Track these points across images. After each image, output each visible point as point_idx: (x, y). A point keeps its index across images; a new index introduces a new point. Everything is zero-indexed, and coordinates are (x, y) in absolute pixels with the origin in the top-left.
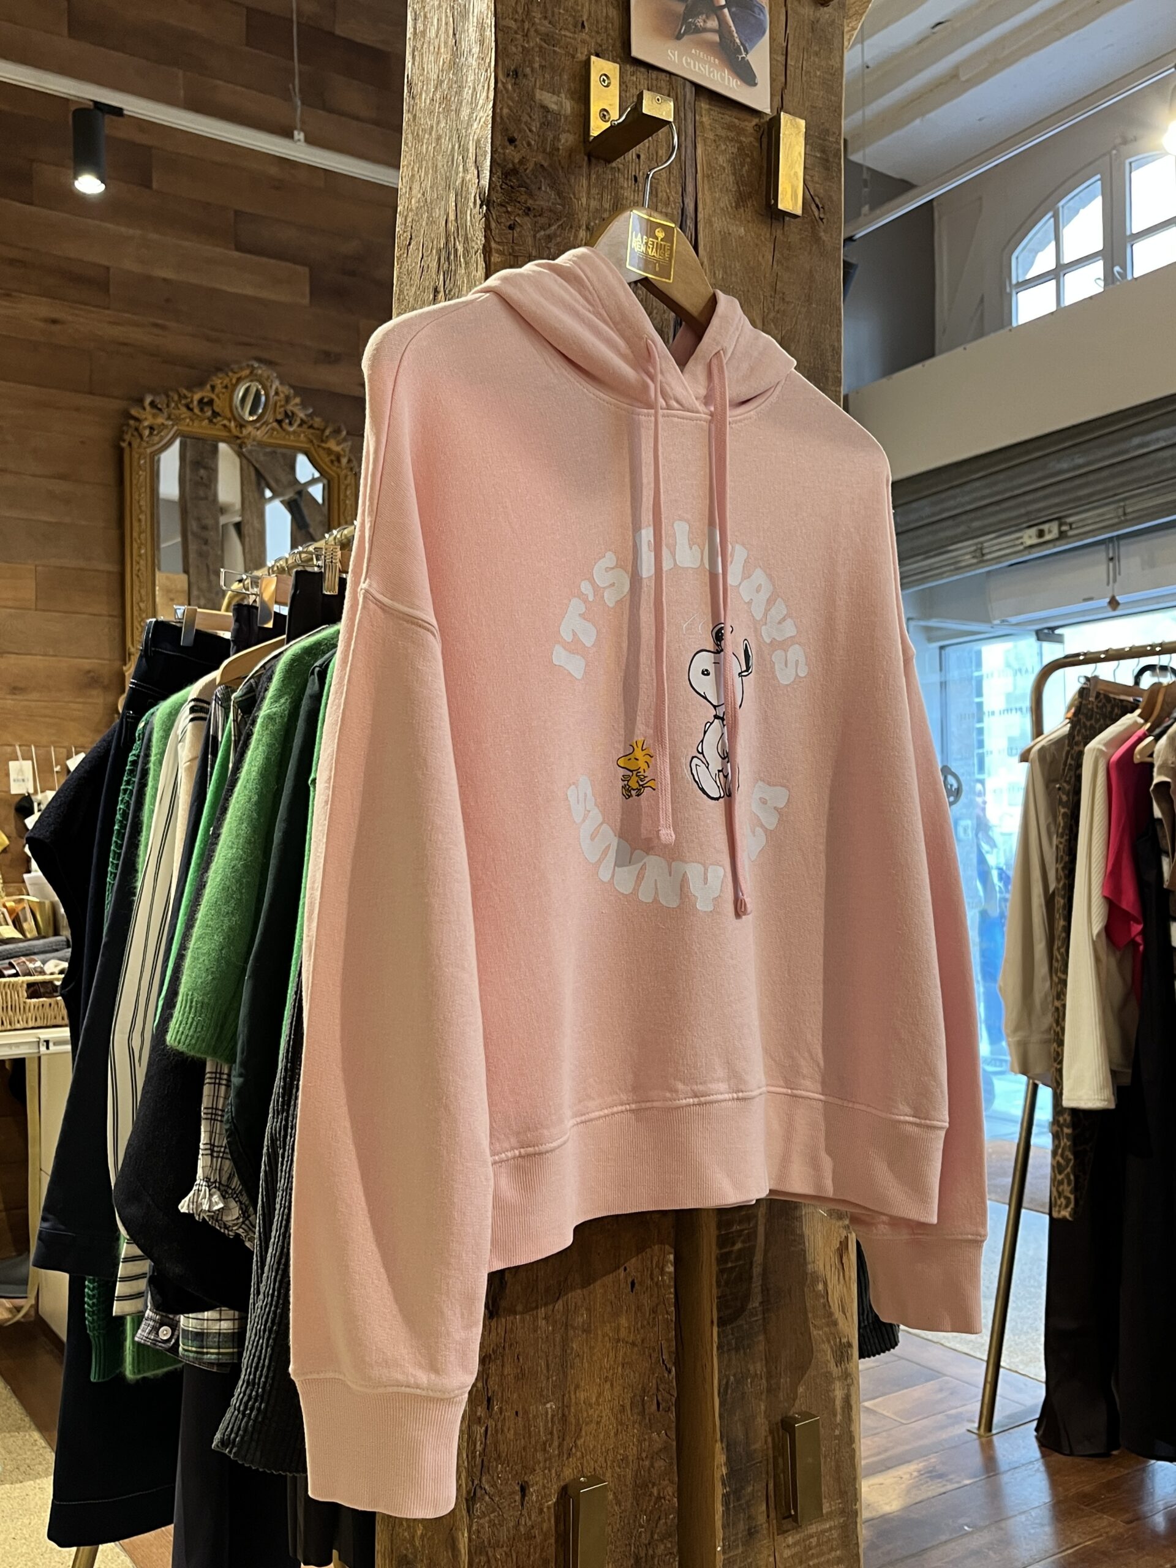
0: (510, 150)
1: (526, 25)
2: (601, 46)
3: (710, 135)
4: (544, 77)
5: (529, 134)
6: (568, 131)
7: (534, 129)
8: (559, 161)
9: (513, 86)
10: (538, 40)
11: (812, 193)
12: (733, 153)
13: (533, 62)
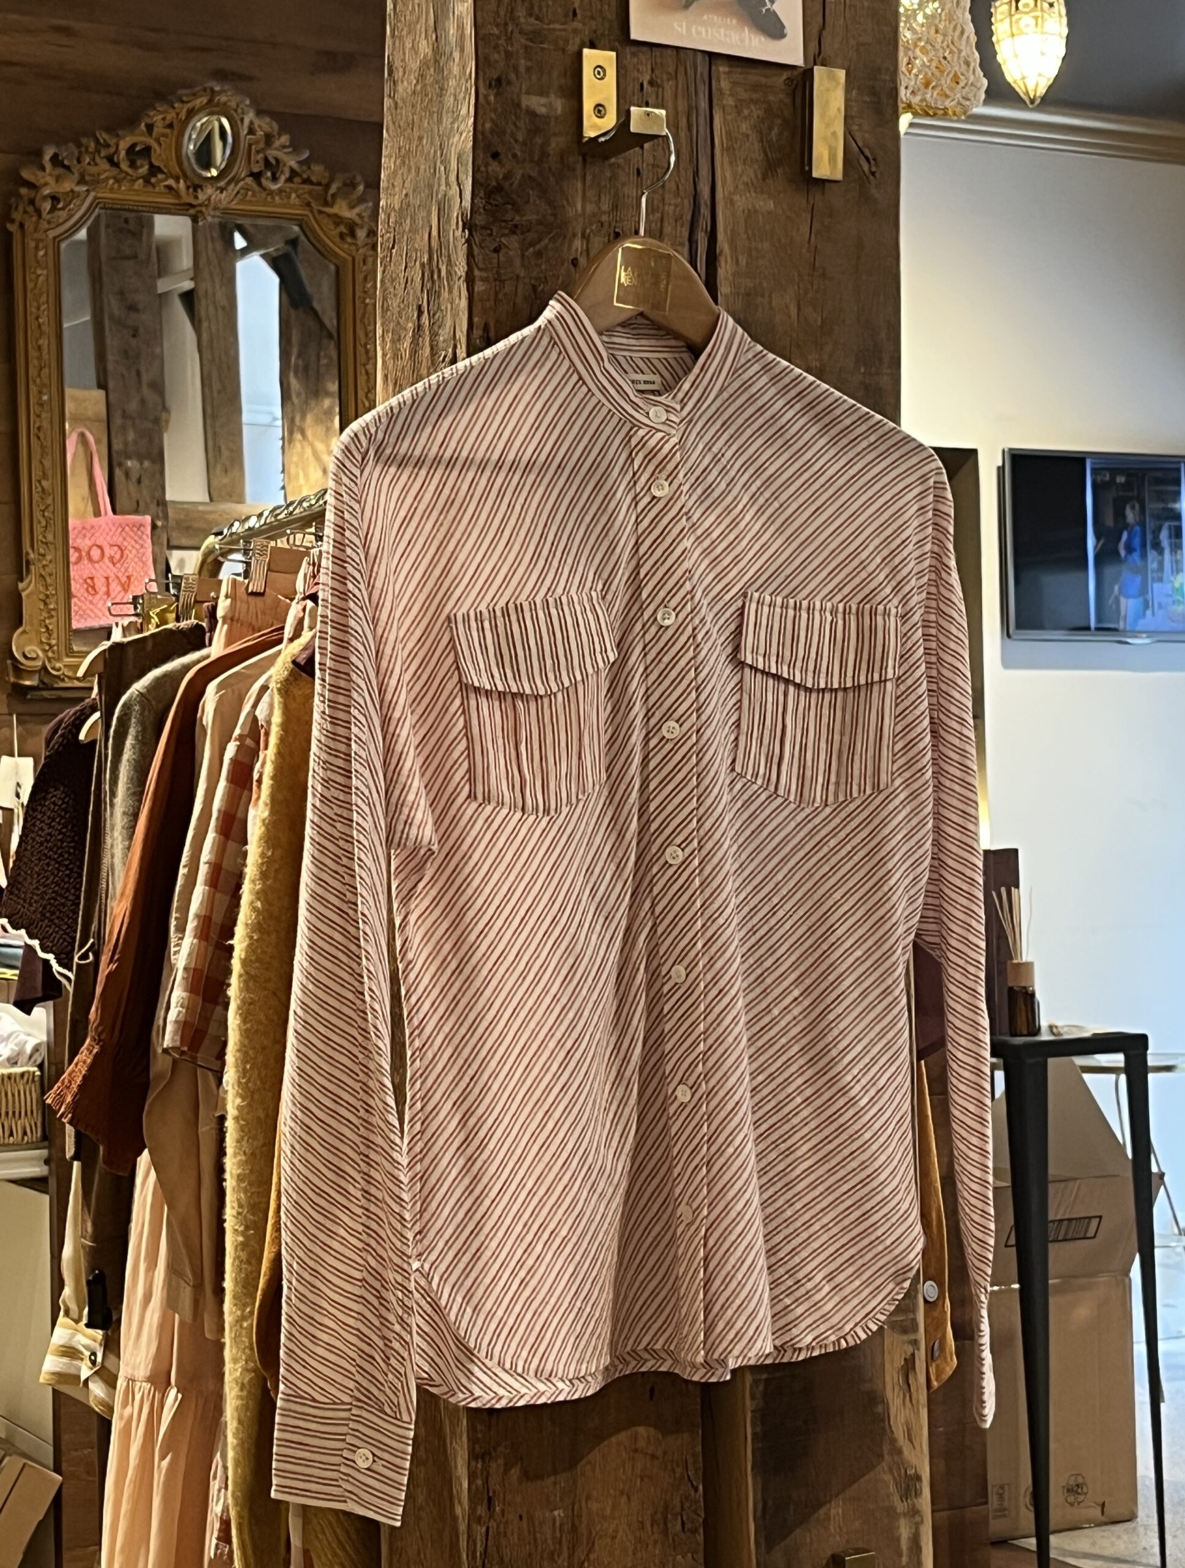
1: (510, 25)
2: (595, 34)
3: (730, 101)
4: (531, 80)
5: (515, 144)
6: (560, 134)
7: (520, 139)
8: (550, 168)
9: (495, 97)
10: (523, 41)
11: (860, 144)
12: (758, 117)
13: (518, 66)
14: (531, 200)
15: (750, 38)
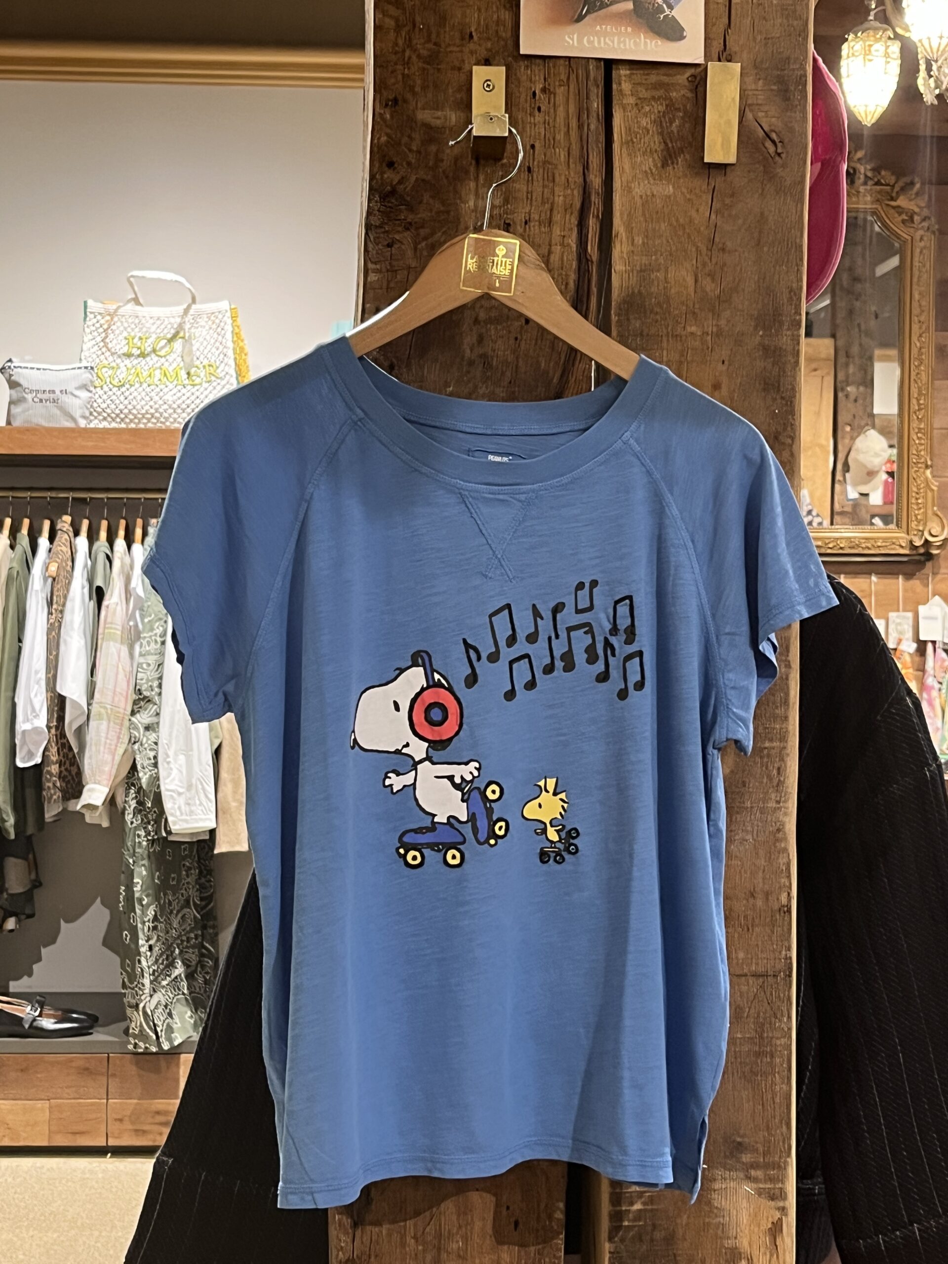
0: (389, 175)
1: (407, 54)
2: (488, 52)
3: (632, 100)
4: (426, 97)
5: (410, 155)
7: (415, 148)
8: (444, 172)
9: (392, 117)
10: (420, 64)
11: (766, 129)
12: (659, 112)
13: (414, 87)
14: (425, 201)
15: (645, 43)
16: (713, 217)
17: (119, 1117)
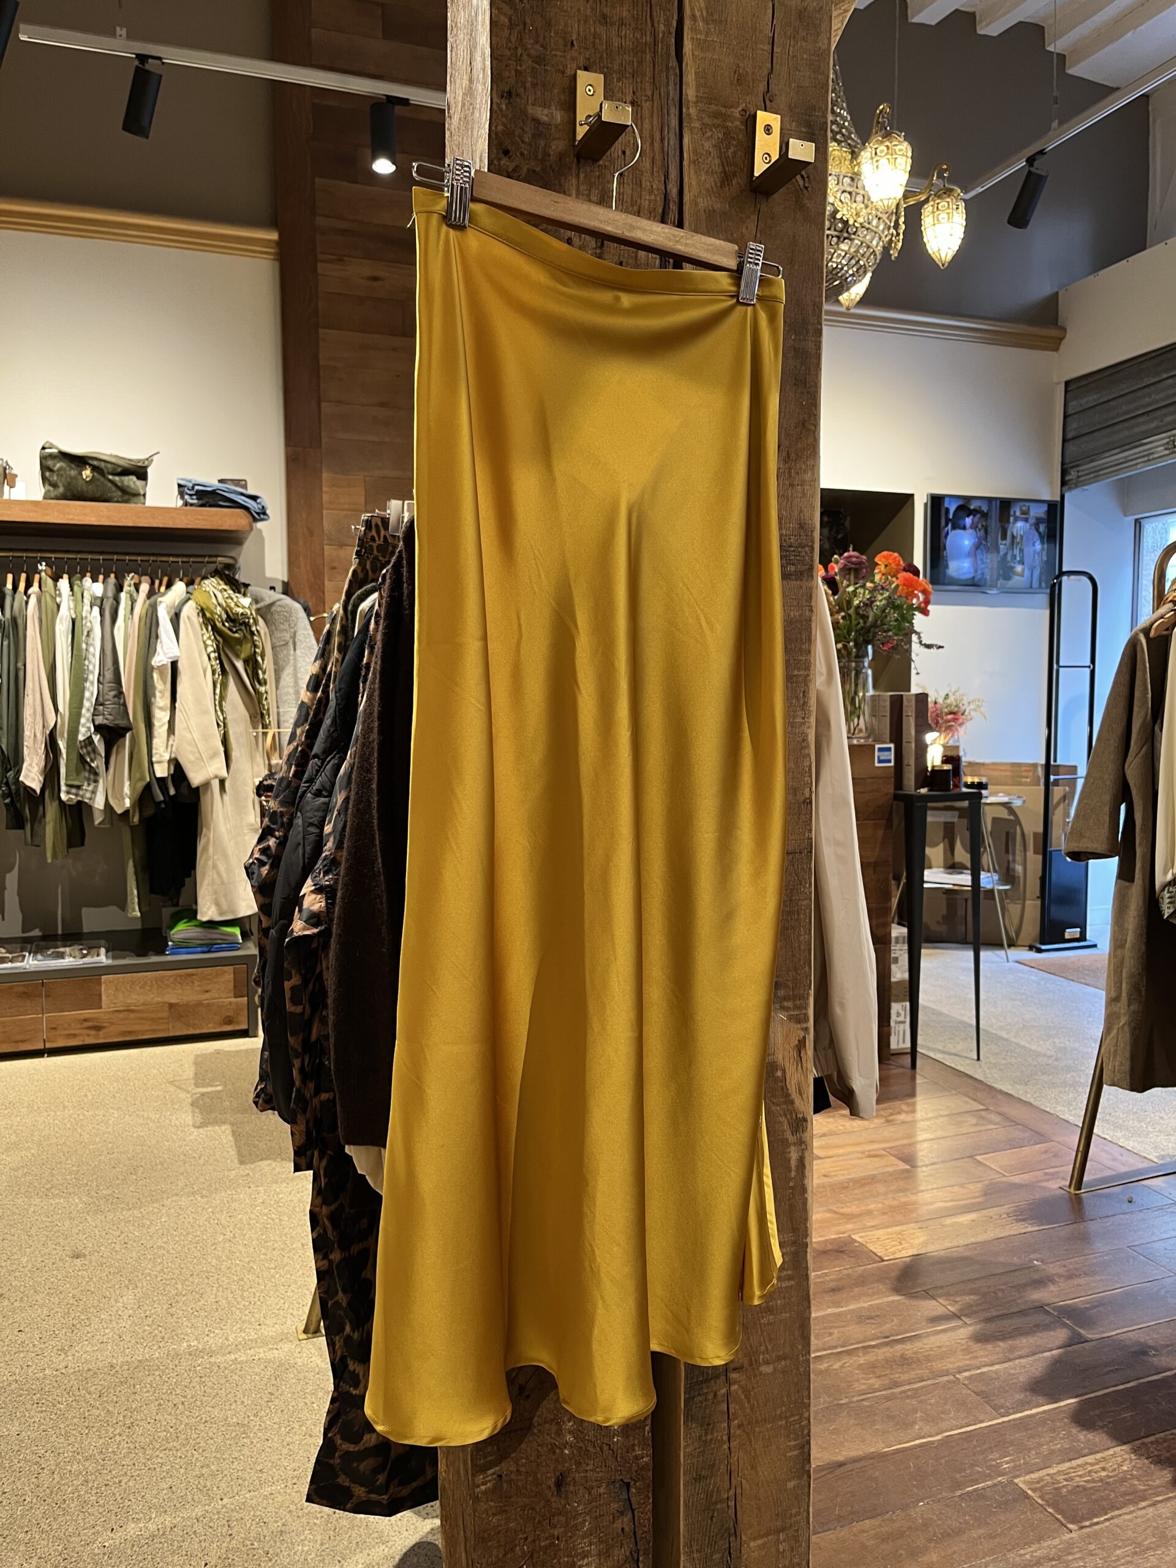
0: (504, 161)
1: (520, 49)
2: (589, 60)
3: (697, 125)
5: (523, 145)
6: (559, 139)
7: (527, 140)
8: (550, 165)
9: (508, 106)
10: (530, 62)
12: (718, 138)
13: (525, 82)
16: (758, 235)
17: (54, 1026)
